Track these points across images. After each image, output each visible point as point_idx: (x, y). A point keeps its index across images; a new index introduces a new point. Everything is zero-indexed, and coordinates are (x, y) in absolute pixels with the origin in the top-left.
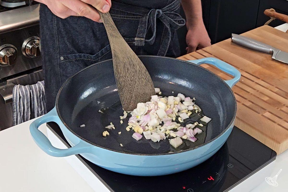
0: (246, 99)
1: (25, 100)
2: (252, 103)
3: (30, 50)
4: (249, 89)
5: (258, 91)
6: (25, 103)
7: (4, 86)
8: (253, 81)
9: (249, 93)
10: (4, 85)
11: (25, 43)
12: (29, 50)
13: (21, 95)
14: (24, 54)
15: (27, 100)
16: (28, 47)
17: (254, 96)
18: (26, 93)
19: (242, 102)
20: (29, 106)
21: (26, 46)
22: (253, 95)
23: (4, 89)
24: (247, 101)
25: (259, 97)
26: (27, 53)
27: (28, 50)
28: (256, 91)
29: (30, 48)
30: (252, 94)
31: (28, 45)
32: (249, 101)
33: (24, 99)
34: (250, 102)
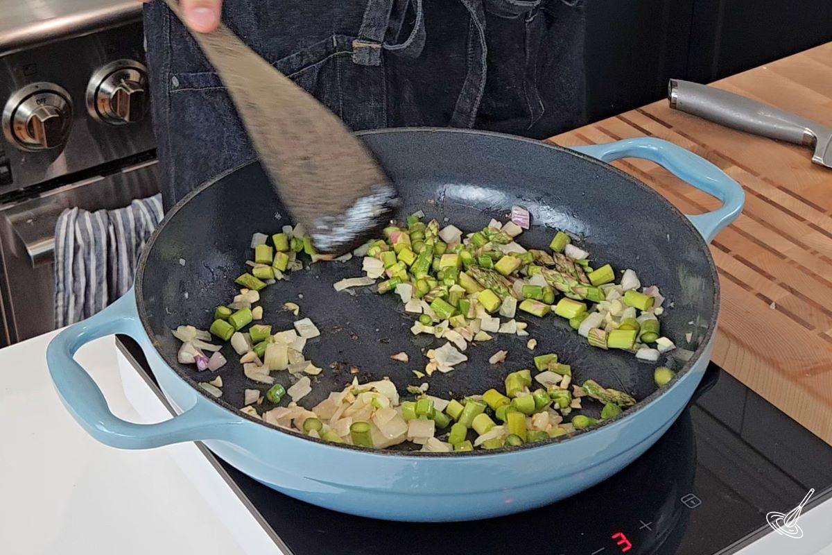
0: (770, 277)
1: (93, 257)
2: (792, 291)
3: (110, 102)
4: (784, 246)
5: (814, 253)
6: (90, 264)
7: (30, 212)
8: (802, 220)
9: (783, 257)
10: (30, 207)
11: (95, 81)
12: (107, 102)
13: (80, 241)
14: (93, 113)
15: (97, 256)
16: (103, 91)
17: (801, 268)
18: (94, 235)
19: (758, 290)
20: (102, 277)
21: (98, 88)
22: (796, 266)
23: (29, 221)
24: (774, 285)
25: (816, 273)
26: (102, 111)
27: (103, 100)
28: (808, 252)
29: (109, 94)
30: (792, 262)
31: (104, 86)
32: (782, 285)
33: (89, 253)
34: (785, 290)
